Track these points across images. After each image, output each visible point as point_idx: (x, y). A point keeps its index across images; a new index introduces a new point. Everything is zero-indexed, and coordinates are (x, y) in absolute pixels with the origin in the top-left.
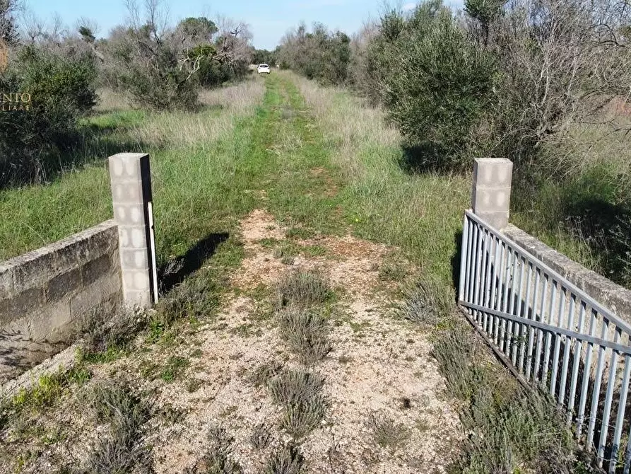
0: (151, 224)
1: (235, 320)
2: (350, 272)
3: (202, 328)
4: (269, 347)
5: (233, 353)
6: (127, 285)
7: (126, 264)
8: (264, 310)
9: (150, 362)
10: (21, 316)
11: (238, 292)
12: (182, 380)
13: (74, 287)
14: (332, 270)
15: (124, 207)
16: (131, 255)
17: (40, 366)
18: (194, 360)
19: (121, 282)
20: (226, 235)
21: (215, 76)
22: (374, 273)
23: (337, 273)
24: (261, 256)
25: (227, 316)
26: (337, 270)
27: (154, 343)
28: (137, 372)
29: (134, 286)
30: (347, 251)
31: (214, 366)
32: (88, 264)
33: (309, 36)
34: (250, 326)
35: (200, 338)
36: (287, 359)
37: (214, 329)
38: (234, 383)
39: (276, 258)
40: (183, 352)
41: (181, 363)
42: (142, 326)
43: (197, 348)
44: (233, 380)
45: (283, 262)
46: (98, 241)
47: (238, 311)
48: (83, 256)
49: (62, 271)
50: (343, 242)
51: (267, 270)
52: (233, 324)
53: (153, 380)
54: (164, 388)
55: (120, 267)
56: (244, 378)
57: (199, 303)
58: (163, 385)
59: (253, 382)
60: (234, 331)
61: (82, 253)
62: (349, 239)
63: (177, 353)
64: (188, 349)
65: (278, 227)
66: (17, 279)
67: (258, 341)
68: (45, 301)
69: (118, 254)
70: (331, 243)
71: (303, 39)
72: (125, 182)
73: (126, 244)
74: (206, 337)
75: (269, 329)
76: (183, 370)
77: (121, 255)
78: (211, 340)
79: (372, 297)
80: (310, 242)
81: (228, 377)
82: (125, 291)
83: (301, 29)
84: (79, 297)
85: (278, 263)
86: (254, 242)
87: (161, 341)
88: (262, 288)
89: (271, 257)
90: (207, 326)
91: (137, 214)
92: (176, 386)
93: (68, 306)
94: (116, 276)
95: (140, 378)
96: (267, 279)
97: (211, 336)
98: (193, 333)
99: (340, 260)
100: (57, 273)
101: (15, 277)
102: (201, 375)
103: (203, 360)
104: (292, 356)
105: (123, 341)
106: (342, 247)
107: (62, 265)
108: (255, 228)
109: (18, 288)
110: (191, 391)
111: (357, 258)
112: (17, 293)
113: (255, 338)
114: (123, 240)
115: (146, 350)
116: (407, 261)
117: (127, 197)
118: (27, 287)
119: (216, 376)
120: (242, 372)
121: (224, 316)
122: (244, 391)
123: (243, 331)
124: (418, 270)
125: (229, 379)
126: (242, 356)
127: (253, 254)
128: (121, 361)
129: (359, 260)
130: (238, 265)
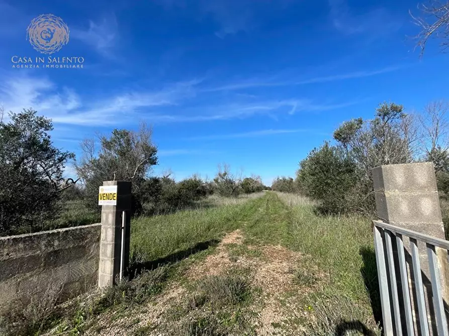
2: (272, 272)
7: (103, 253)
14: (259, 270)
15: (105, 213)
21: (250, 191)
22: (290, 276)
23: (262, 273)
26: (264, 269)
30: (275, 255)
32: (55, 252)
33: (281, 180)
45: (230, 260)
50: (274, 249)
55: (99, 255)
61: (49, 242)
62: (279, 247)
65: (242, 238)
70: (267, 249)
71: (279, 181)
73: (104, 238)
79: (283, 304)
80: (254, 247)
83: (278, 179)
85: (227, 260)
86: (224, 245)
91: (110, 218)
99: (268, 262)
106: (273, 252)
108: (230, 238)
111: (280, 261)
114: (103, 236)
116: (316, 267)
124: (326, 276)
129: (281, 262)
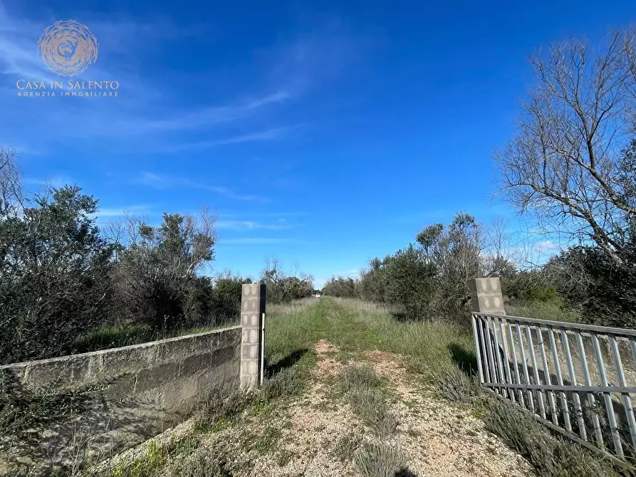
0: (263, 327)
1: (316, 399)
2: (386, 368)
3: (292, 404)
4: (345, 421)
5: (317, 425)
6: (243, 371)
7: (244, 355)
8: (335, 392)
9: (249, 432)
10: (155, 386)
11: (316, 380)
12: (274, 451)
13: (205, 367)
14: (375, 368)
15: (247, 315)
16: (248, 348)
17: (160, 436)
18: (287, 431)
19: (240, 369)
20: (306, 350)
21: (298, 296)
22: (403, 369)
23: (379, 369)
24: (327, 361)
25: (310, 396)
26: (378, 367)
27: (255, 415)
28: (237, 442)
29: (247, 372)
30: (379, 357)
31: (303, 437)
32: (218, 351)
33: (337, 281)
34: (328, 403)
35: (290, 412)
36: (363, 432)
37: (301, 405)
38: (321, 457)
39: (337, 361)
40: (277, 424)
41: (275, 434)
42: (248, 402)
43: (288, 420)
44: (319, 453)
45: (342, 363)
46: (228, 336)
47: (317, 392)
48: (215, 344)
49: (197, 352)
50: (375, 353)
51: (333, 367)
52: (314, 402)
53: (248, 451)
54: (257, 460)
55: (240, 358)
56: (329, 450)
57: (291, 386)
58: (256, 457)
59: (338, 455)
60: (316, 407)
61: (214, 341)
62: (378, 352)
63: (272, 424)
64: (281, 422)
65: (334, 346)
66: (160, 354)
67: (336, 415)
68: (179, 375)
69: (240, 348)
70: (368, 354)
71: (334, 282)
72: (251, 299)
73: (246, 341)
74: (295, 411)
75: (342, 406)
76: (276, 441)
77: (242, 348)
78: (299, 414)
79: (409, 384)
80: (355, 353)
81: (315, 449)
82: (242, 376)
83: (333, 279)
84: (207, 376)
85: (339, 364)
86: (322, 353)
87: (261, 413)
88: (331, 377)
89: (334, 360)
90: (295, 403)
91: (255, 320)
92: (269, 458)
93: (196, 382)
94: (236, 364)
95: (238, 449)
96: (335, 373)
97: (299, 410)
98: (285, 408)
99: (377, 362)
100: (193, 354)
101: (158, 352)
102: (291, 447)
103: (293, 432)
104: (366, 429)
105: (231, 413)
106: (376, 356)
107: (198, 349)
108: (322, 347)
109: (159, 361)
110: (282, 465)
111: (387, 361)
112: (157, 365)
113: (333, 413)
114: (244, 338)
115: (248, 422)
117: (250, 308)
118: (166, 361)
119: (303, 448)
120: (326, 444)
121: (308, 396)
122: (332, 466)
123: (322, 407)
125: (316, 451)
126: (324, 428)
127: (322, 359)
128: (226, 431)
129: (389, 362)
130: (314, 365)
